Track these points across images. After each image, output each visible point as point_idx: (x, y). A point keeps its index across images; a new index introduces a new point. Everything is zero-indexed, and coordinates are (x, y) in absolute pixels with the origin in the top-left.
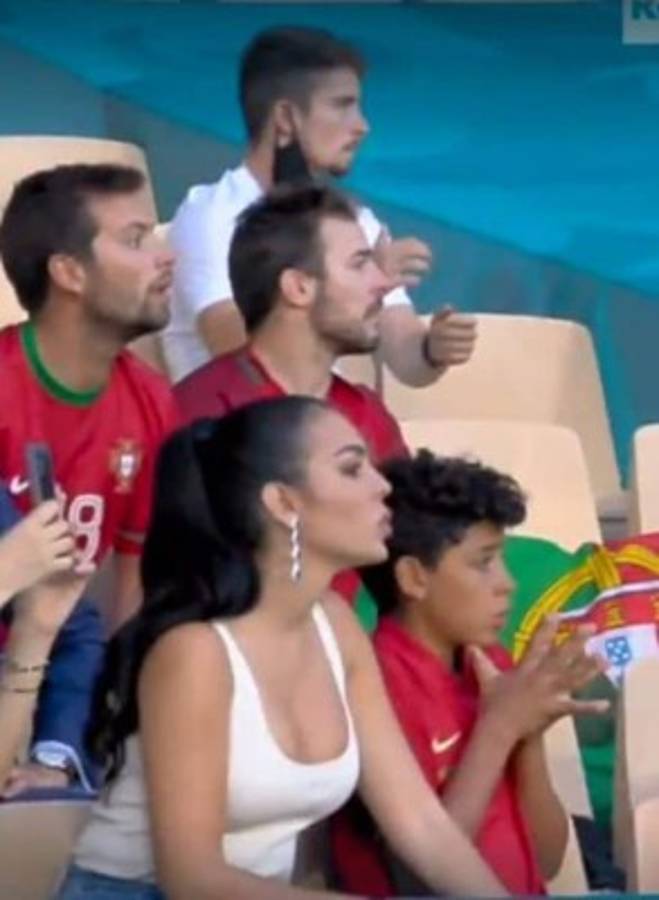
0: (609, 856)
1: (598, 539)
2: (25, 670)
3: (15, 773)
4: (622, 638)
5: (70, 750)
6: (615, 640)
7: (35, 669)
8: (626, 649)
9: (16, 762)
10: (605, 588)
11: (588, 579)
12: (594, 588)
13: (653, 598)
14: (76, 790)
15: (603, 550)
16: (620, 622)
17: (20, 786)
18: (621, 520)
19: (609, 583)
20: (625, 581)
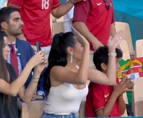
0: (131, 110)
1: (130, 59)
2: (36, 79)
3: (34, 96)
4: (134, 75)
5: (43, 92)
6: (132, 75)
7: (38, 78)
8: (134, 77)
9: (34, 94)
10: (131, 67)
11: (128, 65)
12: (129, 67)
13: (139, 68)
14: (44, 99)
15: (131, 60)
16: (133, 72)
17: (35, 98)
18: (133, 55)
19: (131, 66)
20: (134, 65)
